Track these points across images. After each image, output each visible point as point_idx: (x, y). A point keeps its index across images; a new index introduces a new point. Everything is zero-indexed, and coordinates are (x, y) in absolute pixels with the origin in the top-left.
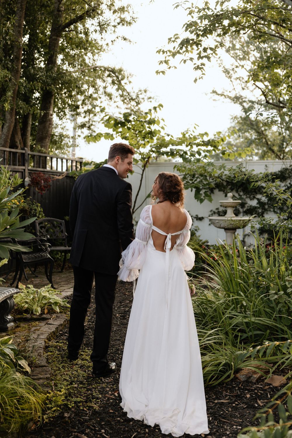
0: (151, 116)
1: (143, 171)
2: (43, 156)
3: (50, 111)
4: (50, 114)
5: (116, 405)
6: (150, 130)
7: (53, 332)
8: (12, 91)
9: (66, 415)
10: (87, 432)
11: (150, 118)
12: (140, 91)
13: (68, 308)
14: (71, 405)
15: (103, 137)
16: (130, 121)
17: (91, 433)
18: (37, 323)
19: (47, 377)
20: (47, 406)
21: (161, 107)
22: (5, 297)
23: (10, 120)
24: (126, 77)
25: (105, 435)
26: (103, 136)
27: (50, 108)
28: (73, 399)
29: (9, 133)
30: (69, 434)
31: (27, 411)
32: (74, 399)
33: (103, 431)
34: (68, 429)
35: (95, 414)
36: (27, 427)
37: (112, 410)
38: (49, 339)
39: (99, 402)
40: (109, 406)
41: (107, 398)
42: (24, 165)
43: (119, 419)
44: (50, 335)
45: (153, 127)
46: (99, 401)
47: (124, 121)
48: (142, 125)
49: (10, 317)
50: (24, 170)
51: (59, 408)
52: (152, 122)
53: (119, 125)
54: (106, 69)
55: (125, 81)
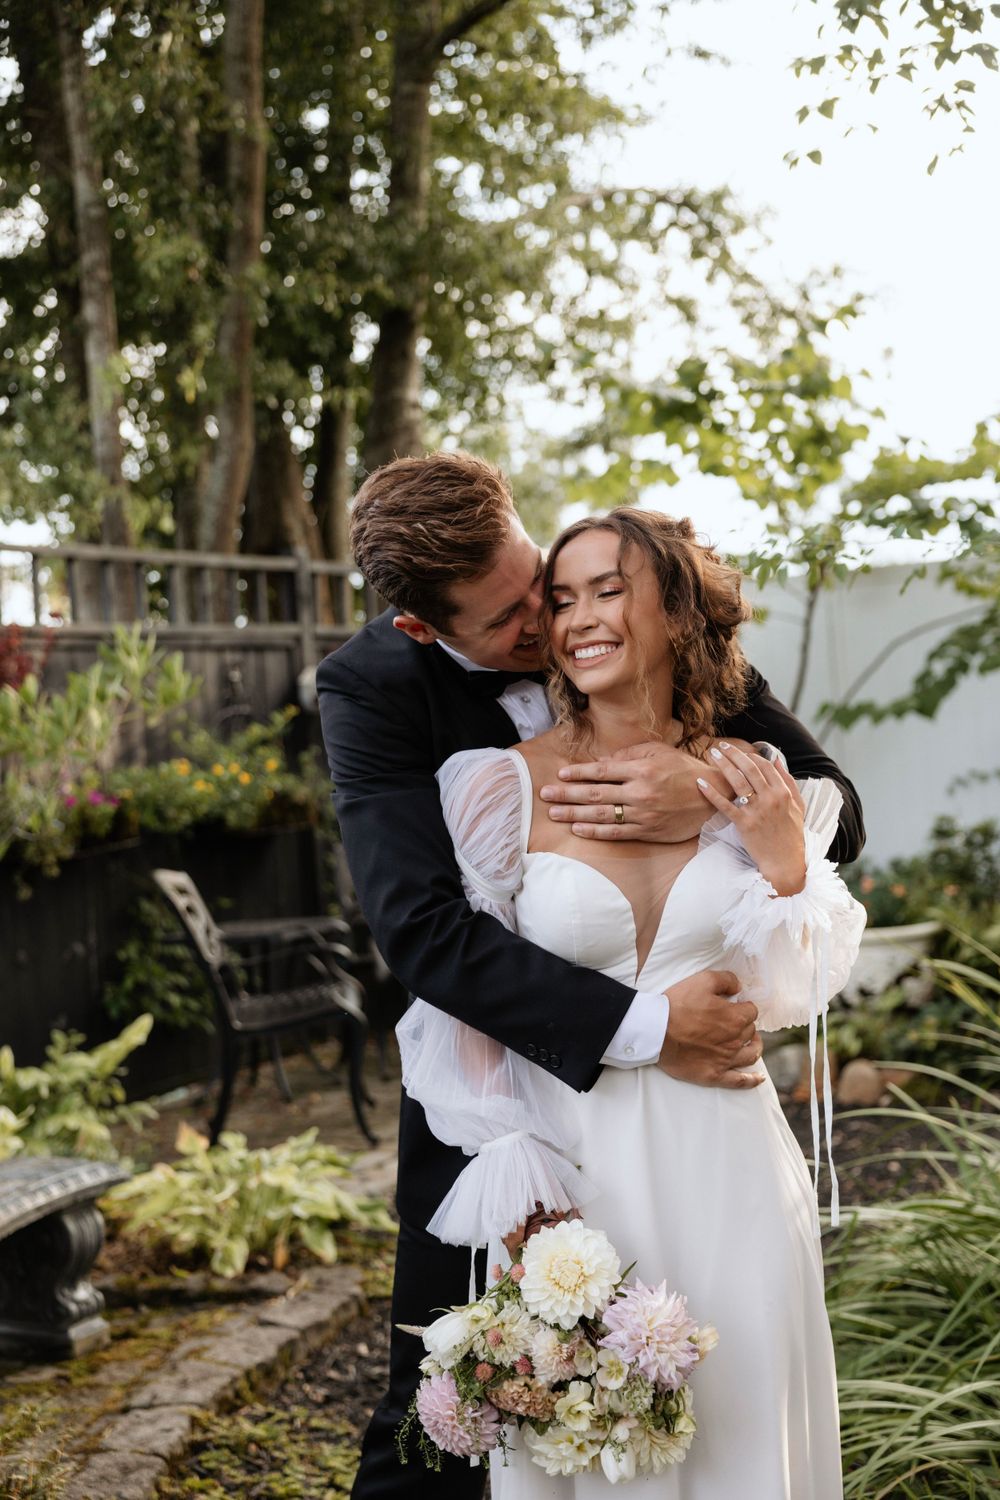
1: (811, 605)
3: (403, 389)
6: (818, 426)
7: (260, 1366)
12: (815, 272)
13: (389, 1234)
18: (222, 1314)
21: (846, 317)
23: (234, 438)
27: (402, 378)
29: (233, 496)
38: (228, 1405)
42: (294, 617)
44: (242, 1383)
49: (83, 1294)
50: (298, 639)
55: (748, 236)
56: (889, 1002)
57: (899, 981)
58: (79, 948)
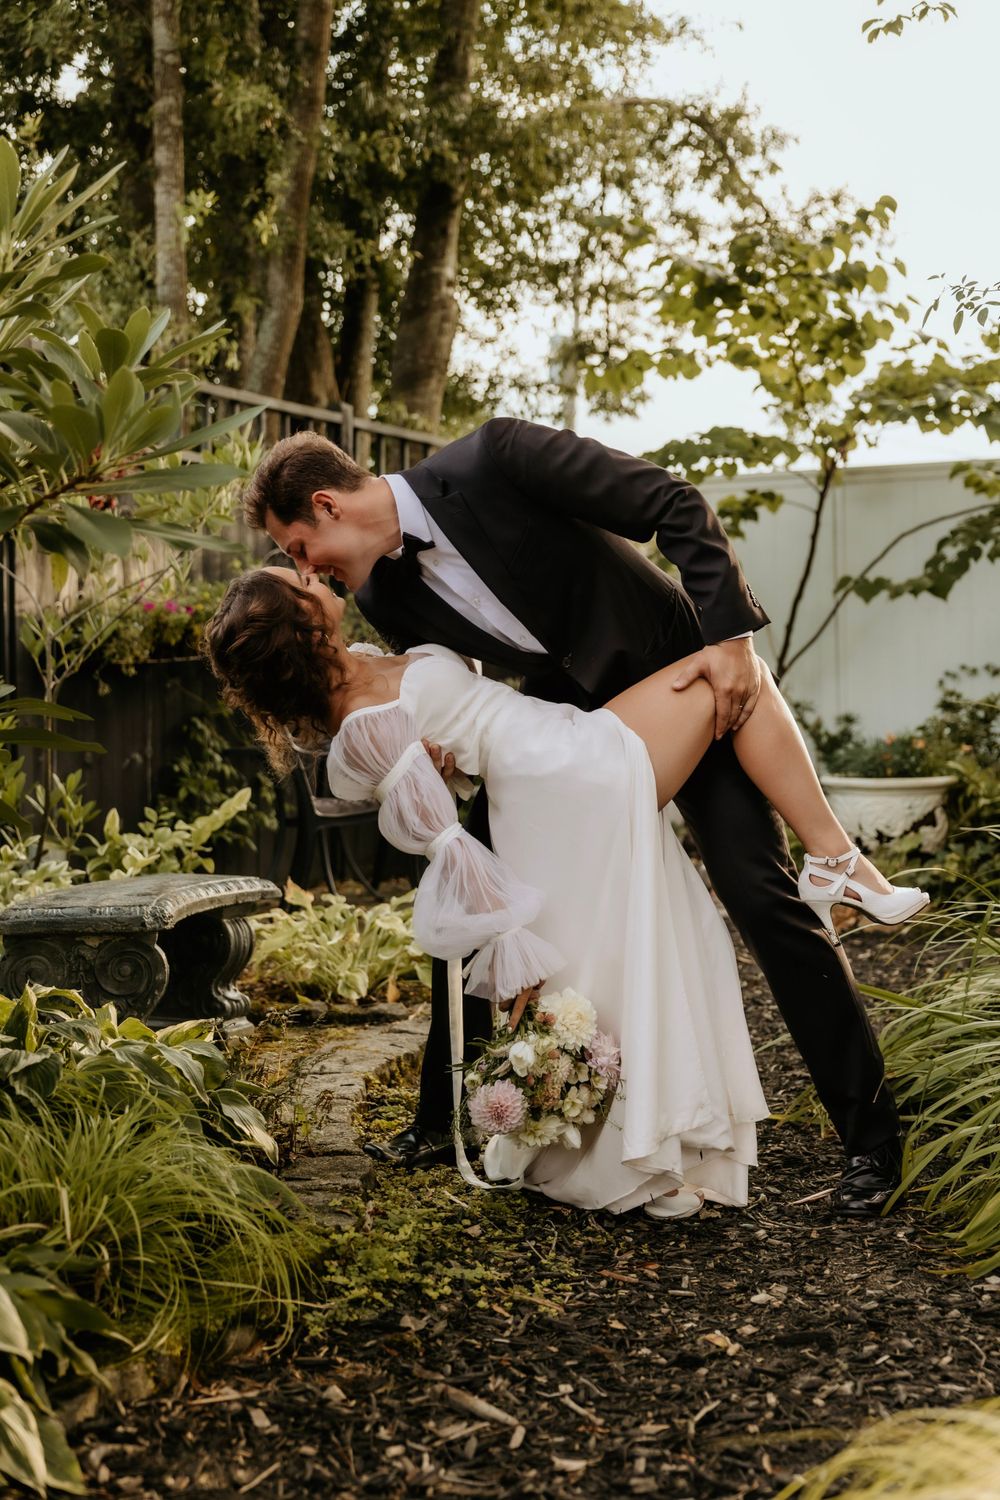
0: (847, 255)
1: (823, 495)
2: (414, 443)
3: (442, 265)
4: (444, 280)
5: (641, 1308)
6: (849, 317)
7: (407, 1056)
8: (286, 172)
9: (407, 1321)
10: (491, 1387)
11: (845, 264)
14: (437, 1288)
15: (654, 370)
16: (757, 279)
17: (509, 1394)
18: (350, 1030)
19: (345, 1187)
20: (327, 1278)
21: (888, 211)
22: (212, 901)
23: (283, 294)
24: (758, 149)
25: (573, 1405)
26: (651, 364)
27: (443, 255)
28: (450, 1272)
29: (280, 349)
30: (411, 1387)
31: (228, 1284)
32: (456, 1271)
33: (565, 1388)
34: (408, 1372)
35: (539, 1332)
36: (223, 1346)
37: (620, 1321)
38: (386, 1077)
39: (565, 1291)
40: (611, 1309)
41: (604, 1283)
43: (645, 1351)
44: (394, 1067)
45: (862, 302)
46: (568, 1286)
47: (734, 280)
48: (813, 296)
49: (234, 993)
51: (378, 1296)
52: (852, 278)
53: (718, 302)
54: (674, 113)
55: (755, 162)
56: (907, 846)
57: (915, 827)
58: (138, 757)
